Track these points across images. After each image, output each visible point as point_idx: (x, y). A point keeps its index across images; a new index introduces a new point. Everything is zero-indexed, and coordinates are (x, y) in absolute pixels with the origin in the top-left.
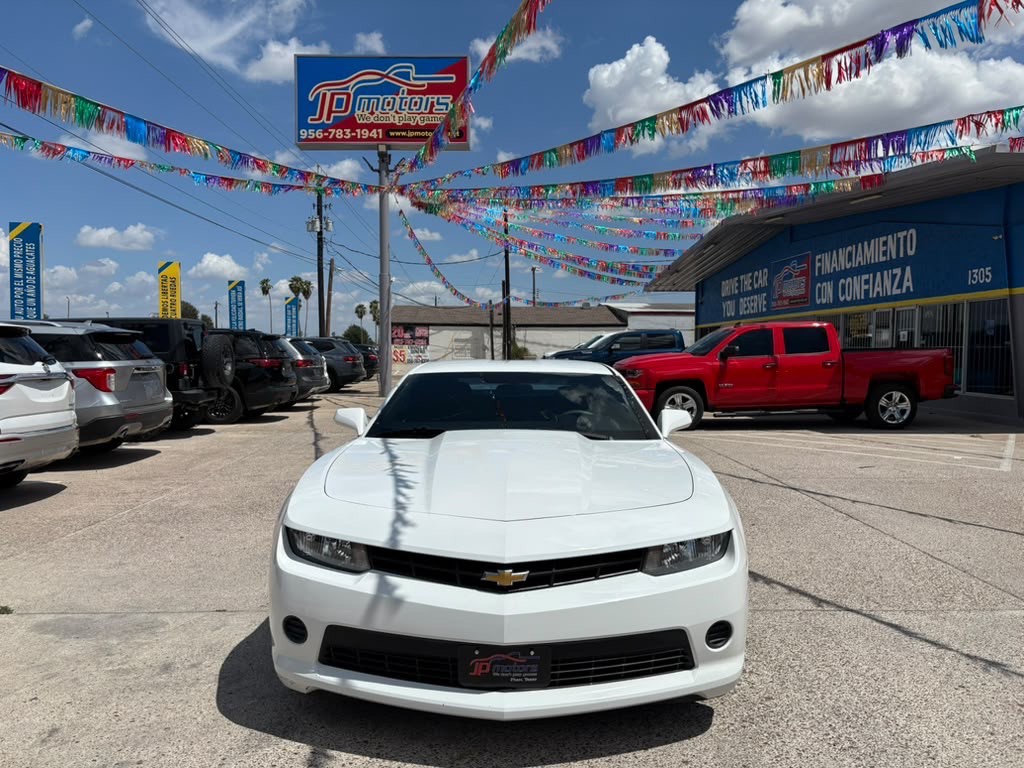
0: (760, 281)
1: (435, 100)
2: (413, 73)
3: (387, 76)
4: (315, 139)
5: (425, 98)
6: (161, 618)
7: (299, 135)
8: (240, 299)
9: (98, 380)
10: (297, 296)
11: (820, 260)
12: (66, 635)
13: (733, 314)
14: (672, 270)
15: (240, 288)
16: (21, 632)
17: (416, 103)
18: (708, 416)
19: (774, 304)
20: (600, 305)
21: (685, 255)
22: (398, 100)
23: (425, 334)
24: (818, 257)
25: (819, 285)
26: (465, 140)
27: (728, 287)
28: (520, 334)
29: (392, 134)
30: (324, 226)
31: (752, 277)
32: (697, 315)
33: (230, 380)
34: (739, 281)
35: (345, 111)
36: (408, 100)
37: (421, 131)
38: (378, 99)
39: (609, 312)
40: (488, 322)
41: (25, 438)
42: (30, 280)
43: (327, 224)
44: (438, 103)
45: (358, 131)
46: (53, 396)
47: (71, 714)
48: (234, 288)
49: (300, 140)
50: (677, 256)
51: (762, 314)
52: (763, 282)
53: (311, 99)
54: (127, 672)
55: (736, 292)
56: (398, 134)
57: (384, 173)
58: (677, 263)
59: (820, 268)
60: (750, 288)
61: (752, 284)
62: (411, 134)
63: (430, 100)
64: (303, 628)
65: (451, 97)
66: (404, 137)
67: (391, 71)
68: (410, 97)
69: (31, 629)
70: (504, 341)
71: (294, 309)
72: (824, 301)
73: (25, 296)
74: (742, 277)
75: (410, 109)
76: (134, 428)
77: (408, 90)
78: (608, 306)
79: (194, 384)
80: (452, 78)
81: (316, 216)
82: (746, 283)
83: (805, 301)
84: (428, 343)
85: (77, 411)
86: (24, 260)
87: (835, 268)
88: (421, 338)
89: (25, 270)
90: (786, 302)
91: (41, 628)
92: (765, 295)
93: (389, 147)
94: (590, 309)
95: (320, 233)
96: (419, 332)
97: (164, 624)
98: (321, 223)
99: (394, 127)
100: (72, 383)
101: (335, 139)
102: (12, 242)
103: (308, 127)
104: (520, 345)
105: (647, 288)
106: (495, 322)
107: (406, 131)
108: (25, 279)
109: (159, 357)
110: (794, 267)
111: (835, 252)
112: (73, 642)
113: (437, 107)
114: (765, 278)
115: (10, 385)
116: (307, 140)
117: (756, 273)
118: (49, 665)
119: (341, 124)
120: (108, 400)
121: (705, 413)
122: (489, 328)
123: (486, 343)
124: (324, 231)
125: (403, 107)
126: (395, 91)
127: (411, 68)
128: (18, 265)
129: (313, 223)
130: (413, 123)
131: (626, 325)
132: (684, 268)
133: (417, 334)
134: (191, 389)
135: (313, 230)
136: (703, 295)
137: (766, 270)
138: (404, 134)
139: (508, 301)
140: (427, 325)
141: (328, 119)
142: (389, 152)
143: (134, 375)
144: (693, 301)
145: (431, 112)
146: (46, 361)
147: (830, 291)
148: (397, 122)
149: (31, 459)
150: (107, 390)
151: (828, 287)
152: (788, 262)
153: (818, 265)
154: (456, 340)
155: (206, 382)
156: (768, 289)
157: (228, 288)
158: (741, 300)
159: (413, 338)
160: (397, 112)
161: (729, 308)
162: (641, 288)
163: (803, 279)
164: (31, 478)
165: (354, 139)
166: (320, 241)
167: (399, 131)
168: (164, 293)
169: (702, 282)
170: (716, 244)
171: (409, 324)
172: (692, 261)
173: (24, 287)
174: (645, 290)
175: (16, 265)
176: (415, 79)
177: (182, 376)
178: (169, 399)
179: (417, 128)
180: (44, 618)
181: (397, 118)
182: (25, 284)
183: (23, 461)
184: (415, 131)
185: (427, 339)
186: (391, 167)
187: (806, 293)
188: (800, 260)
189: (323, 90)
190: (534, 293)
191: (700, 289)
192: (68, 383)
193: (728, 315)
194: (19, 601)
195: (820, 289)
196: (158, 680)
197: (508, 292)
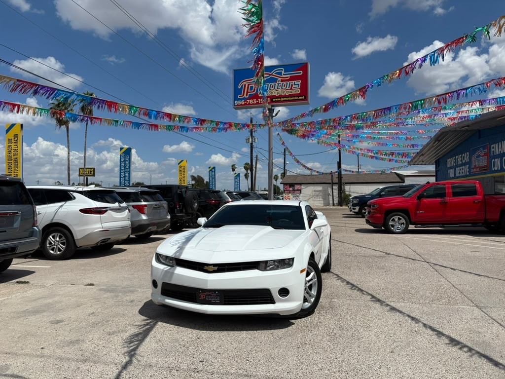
0: (465, 159)
1: (293, 83)
2: (283, 72)
3: (272, 75)
4: (241, 105)
5: (288, 83)
6: (137, 289)
7: (234, 103)
8: (213, 175)
9: (141, 209)
10: (247, 171)
11: (493, 148)
12: (107, 292)
13: (453, 176)
14: (420, 154)
15: (213, 170)
16: (95, 290)
17: (285, 85)
18: (411, 227)
19: (472, 171)
20: (391, 172)
21: (425, 147)
22: (277, 85)
23: (300, 189)
24: (492, 146)
25: (493, 160)
26: (307, 100)
27: (450, 162)
28: (347, 188)
29: (274, 100)
30: (253, 140)
31: (461, 157)
32: (436, 176)
33: (196, 210)
34: (455, 159)
35: (254, 91)
36: (281, 84)
37: (287, 97)
38: (268, 85)
39: (396, 175)
40: (330, 181)
41: (111, 230)
42: (127, 170)
43: (255, 139)
44: (295, 85)
45: (259, 100)
46: (121, 215)
47: (99, 310)
48: (211, 170)
49: (235, 105)
50: (420, 148)
51: (467, 176)
52: (467, 159)
53: (239, 88)
54: (120, 302)
55: (454, 164)
56: (277, 100)
57: (271, 118)
58: (422, 150)
59: (493, 151)
60: (461, 163)
61: (461, 161)
62: (282, 99)
63: (291, 83)
64: (157, 286)
65: (300, 81)
66: (280, 101)
67: (274, 72)
68: (282, 83)
69: (97, 290)
70: (339, 191)
71: (238, 178)
72: (496, 169)
73: (125, 177)
74: (457, 157)
75: (282, 88)
76: (154, 228)
77: (281, 80)
78: (395, 173)
79: (181, 211)
80: (301, 73)
81: (250, 136)
82: (459, 160)
83: (487, 169)
84: (301, 192)
85: (131, 221)
86: (125, 162)
87: (500, 152)
88: (298, 190)
89: (125, 166)
90: (478, 170)
91: (101, 290)
92: (468, 166)
93: (273, 106)
94: (386, 174)
95: (252, 144)
96: (297, 187)
97: (138, 291)
98: (252, 139)
99: (275, 97)
100: (129, 211)
101: (249, 104)
102: (121, 155)
103: (238, 100)
104: (347, 193)
105: (409, 163)
106: (334, 182)
107: (280, 98)
108: (125, 170)
109: (165, 200)
110: (482, 152)
111: (500, 143)
112: (108, 294)
113: (294, 86)
114: (468, 157)
115: (106, 211)
116: (238, 105)
117: (463, 155)
118: (99, 299)
119: (252, 97)
120: (144, 217)
121: (410, 226)
122: (331, 185)
123: (330, 192)
124: (253, 143)
125: (279, 88)
126: (275, 80)
127: (282, 70)
128: (123, 164)
129: (249, 139)
130: (283, 94)
131: (404, 182)
132: (425, 153)
133: (296, 188)
134: (181, 213)
135: (248, 143)
136: (439, 166)
137: (468, 153)
138: (279, 99)
139: (340, 172)
140: (301, 184)
141: (247, 95)
142: (273, 108)
143: (154, 207)
144: (434, 169)
145: (291, 89)
146: (120, 202)
147: (499, 163)
148: (276, 94)
149: (113, 238)
150: (144, 213)
151: (498, 161)
152: (478, 149)
153: (492, 150)
154: (315, 191)
155: (186, 211)
156: (469, 163)
157: (208, 170)
158: (457, 169)
159: (294, 190)
160: (276, 90)
161: (451, 173)
162: (406, 164)
163: (486, 157)
164: (115, 247)
165: (257, 103)
166: (252, 147)
167: (276, 98)
168: (180, 173)
169: (438, 160)
170: (439, 141)
171: (292, 184)
172: (429, 150)
173: (125, 173)
174: (408, 164)
175: (122, 165)
176: (284, 75)
177: (176, 208)
178: (169, 217)
179: (286, 96)
180: (103, 287)
181: (276, 93)
182: (125, 172)
183: (110, 239)
184: (284, 98)
185: (300, 191)
186: (274, 114)
187: (488, 165)
188: (484, 148)
189: (244, 83)
190: (358, 166)
191: (437, 163)
192: (127, 210)
193: (451, 176)
194: (97, 283)
195: (494, 162)
196: (128, 304)
197: (340, 167)
